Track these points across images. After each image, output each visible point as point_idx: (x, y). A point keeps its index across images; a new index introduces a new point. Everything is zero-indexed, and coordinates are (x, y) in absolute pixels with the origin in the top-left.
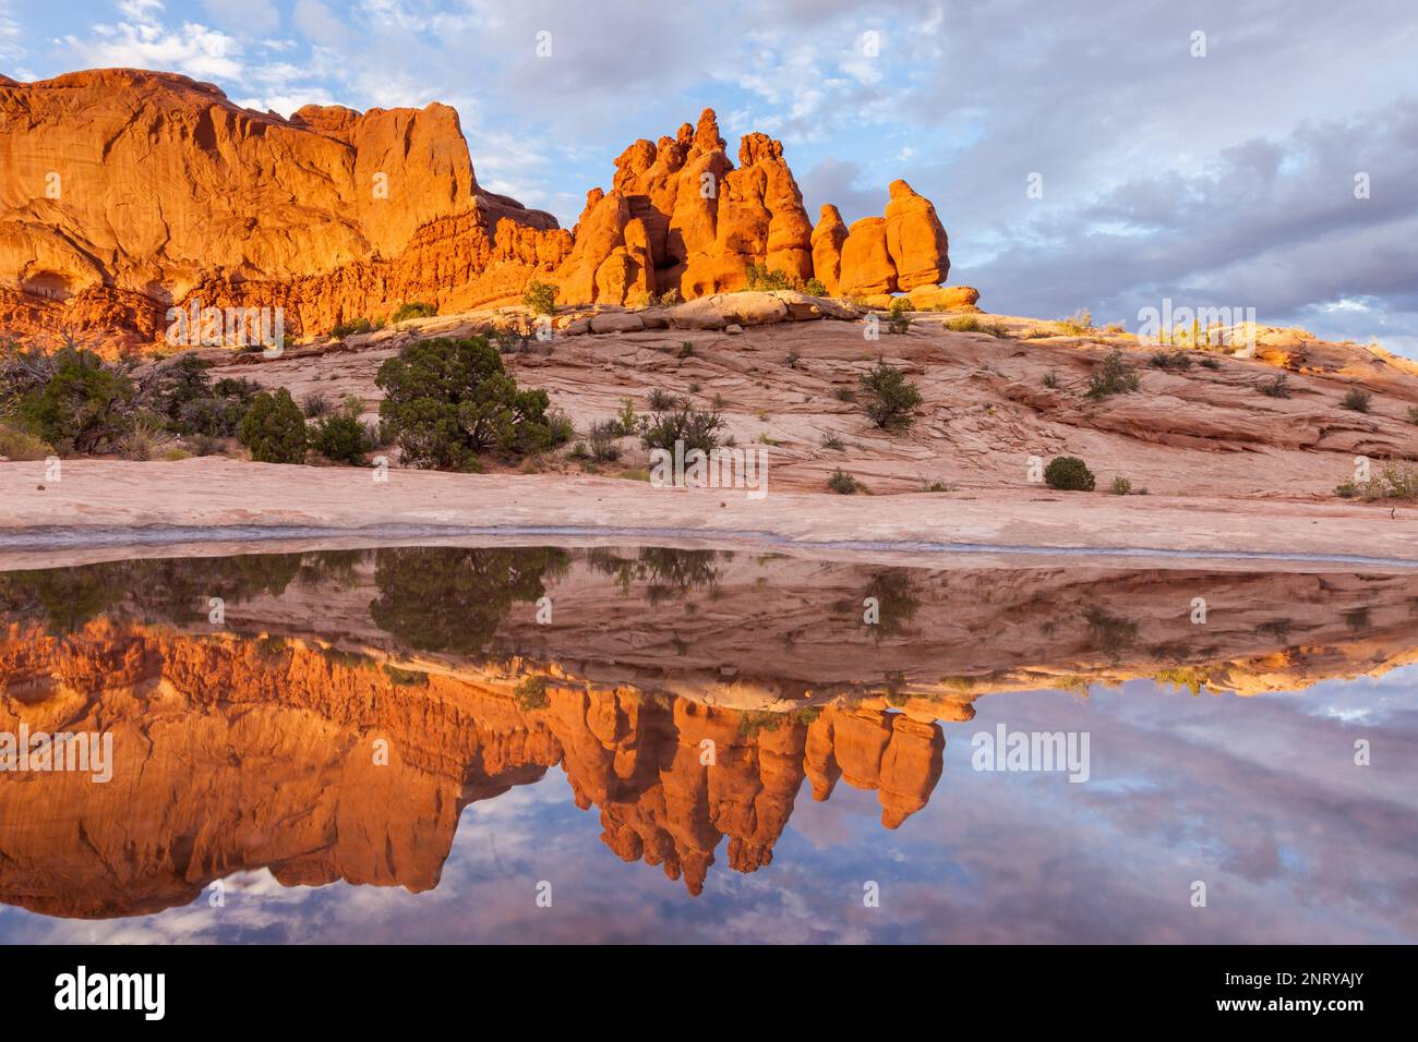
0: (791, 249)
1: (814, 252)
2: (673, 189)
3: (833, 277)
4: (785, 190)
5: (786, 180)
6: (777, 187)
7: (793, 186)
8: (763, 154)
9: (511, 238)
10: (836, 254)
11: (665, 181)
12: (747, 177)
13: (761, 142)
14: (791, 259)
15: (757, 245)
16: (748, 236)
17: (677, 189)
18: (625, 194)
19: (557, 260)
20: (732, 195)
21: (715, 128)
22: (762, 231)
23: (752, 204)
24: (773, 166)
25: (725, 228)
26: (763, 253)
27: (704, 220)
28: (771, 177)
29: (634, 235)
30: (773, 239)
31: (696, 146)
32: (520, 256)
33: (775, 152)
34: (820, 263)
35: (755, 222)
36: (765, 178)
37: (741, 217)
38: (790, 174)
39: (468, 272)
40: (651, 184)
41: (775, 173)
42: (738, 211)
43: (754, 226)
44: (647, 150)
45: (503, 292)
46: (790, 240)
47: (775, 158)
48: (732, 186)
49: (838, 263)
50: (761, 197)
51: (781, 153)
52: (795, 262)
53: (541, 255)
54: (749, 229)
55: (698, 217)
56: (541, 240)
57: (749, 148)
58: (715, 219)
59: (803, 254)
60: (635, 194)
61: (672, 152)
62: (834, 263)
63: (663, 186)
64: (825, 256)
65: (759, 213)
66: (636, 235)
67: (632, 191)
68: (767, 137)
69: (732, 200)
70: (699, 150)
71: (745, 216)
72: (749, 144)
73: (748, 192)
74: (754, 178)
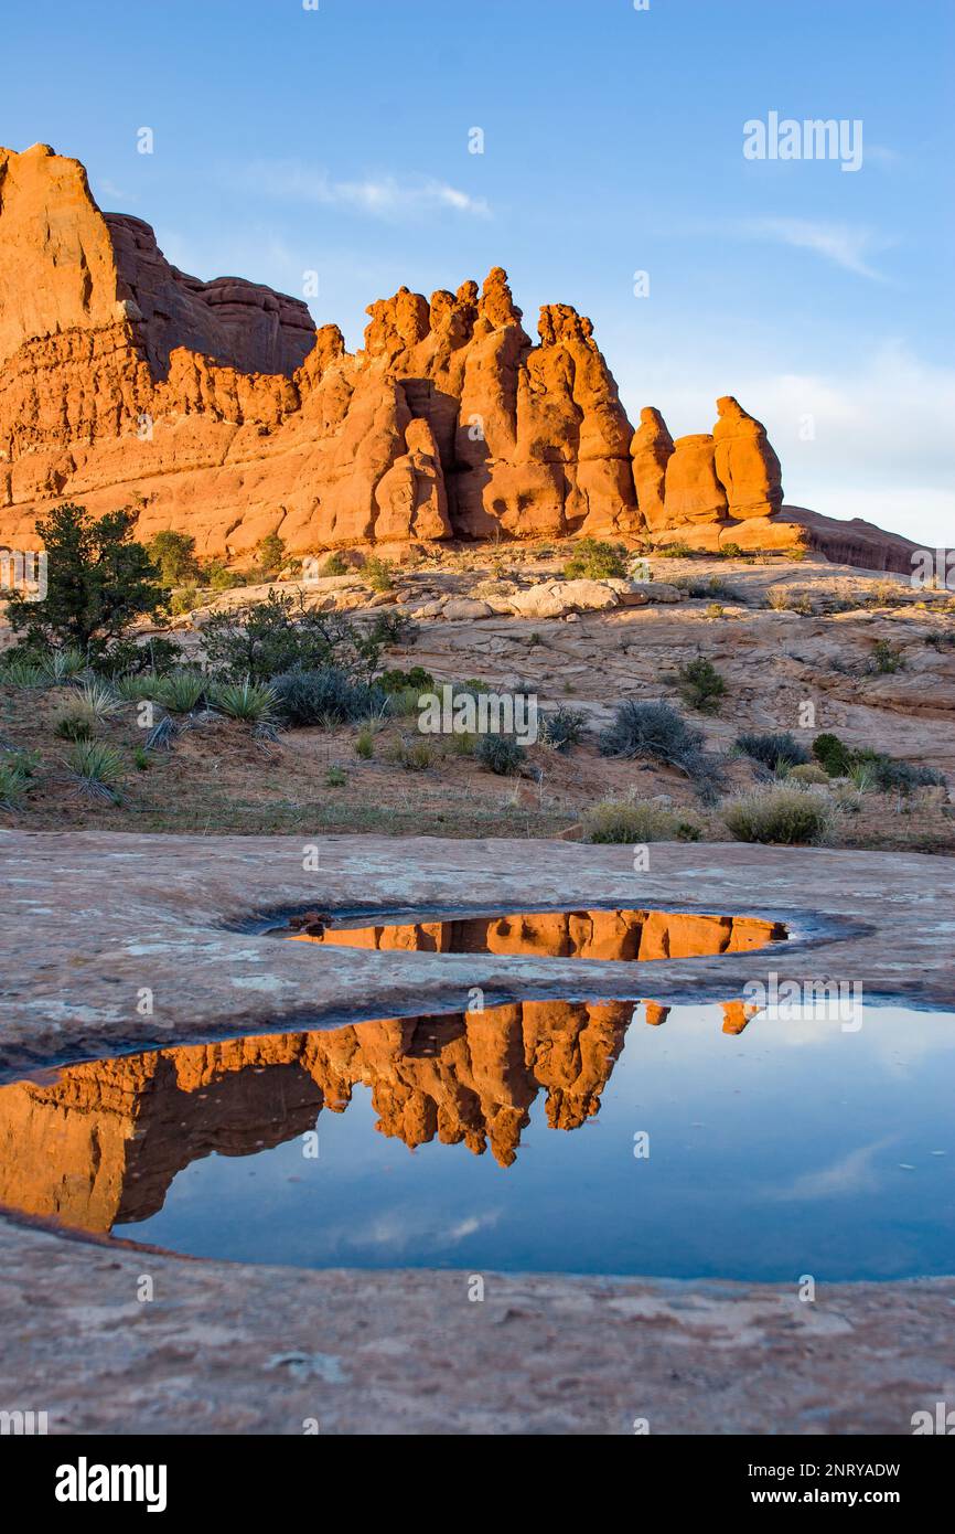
0: (608, 459)
1: (635, 464)
2: (458, 372)
3: (656, 497)
4: (597, 381)
5: (597, 369)
6: (588, 377)
7: (607, 375)
8: (569, 334)
9: (198, 382)
10: (658, 469)
11: (448, 359)
12: (551, 363)
13: (566, 317)
14: (608, 473)
15: (566, 452)
16: (556, 442)
17: (463, 372)
18: (400, 377)
19: (274, 420)
20: (535, 387)
21: (507, 293)
22: (571, 433)
23: (557, 397)
24: (582, 351)
25: (527, 432)
26: (574, 461)
27: (501, 419)
28: (580, 365)
29: (418, 439)
30: (586, 447)
31: (483, 314)
32: (214, 408)
33: (583, 331)
34: (642, 479)
35: (563, 425)
36: (572, 367)
37: (546, 416)
38: (602, 359)
39: (119, 417)
40: (430, 365)
41: (585, 360)
42: (542, 408)
43: (563, 428)
44: (418, 309)
45: (194, 462)
46: (606, 450)
47: (582, 340)
48: (533, 372)
49: (663, 480)
50: (569, 389)
51: (590, 333)
52: (613, 476)
53: (248, 411)
54: (556, 433)
55: (493, 415)
56: (247, 390)
57: (551, 322)
58: (514, 416)
59: (621, 466)
60: (408, 377)
61: (454, 320)
62: (658, 480)
63: (445, 368)
64: (647, 471)
65: (567, 411)
66: (420, 438)
67: (405, 371)
68: (573, 310)
69: (533, 392)
70: (488, 321)
71: (551, 416)
72: (550, 316)
73: (552, 383)
74: (560, 365)
